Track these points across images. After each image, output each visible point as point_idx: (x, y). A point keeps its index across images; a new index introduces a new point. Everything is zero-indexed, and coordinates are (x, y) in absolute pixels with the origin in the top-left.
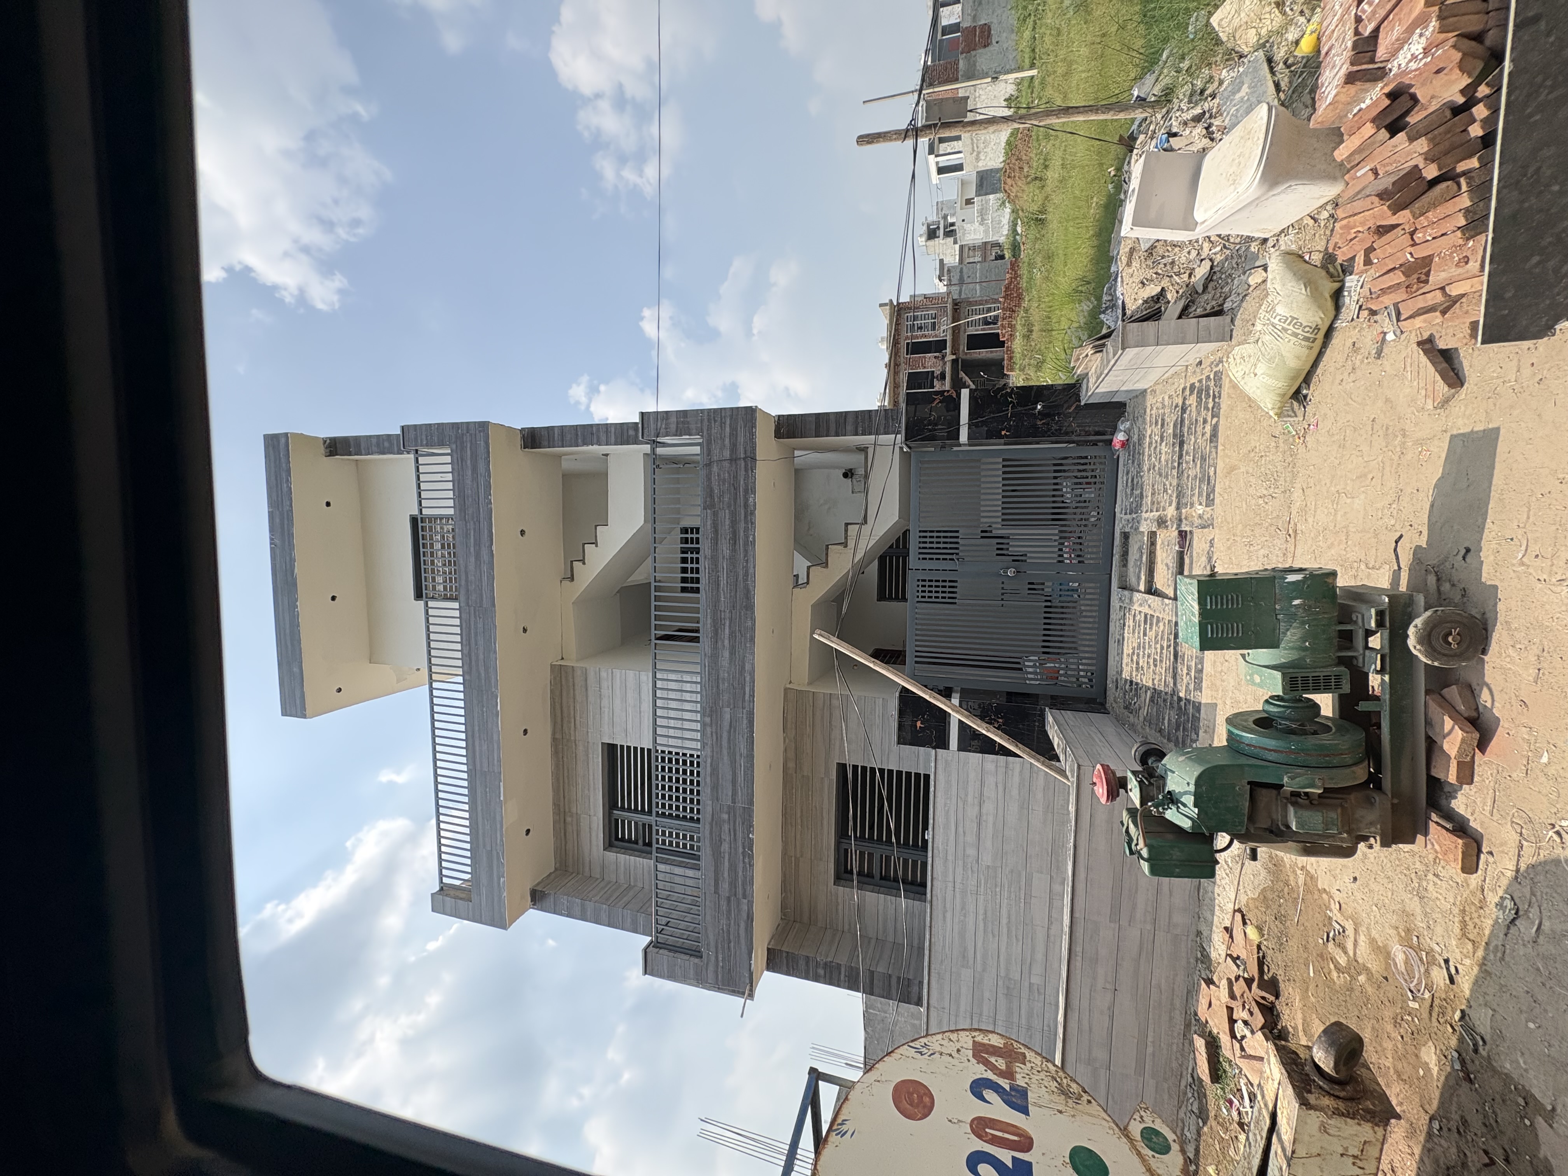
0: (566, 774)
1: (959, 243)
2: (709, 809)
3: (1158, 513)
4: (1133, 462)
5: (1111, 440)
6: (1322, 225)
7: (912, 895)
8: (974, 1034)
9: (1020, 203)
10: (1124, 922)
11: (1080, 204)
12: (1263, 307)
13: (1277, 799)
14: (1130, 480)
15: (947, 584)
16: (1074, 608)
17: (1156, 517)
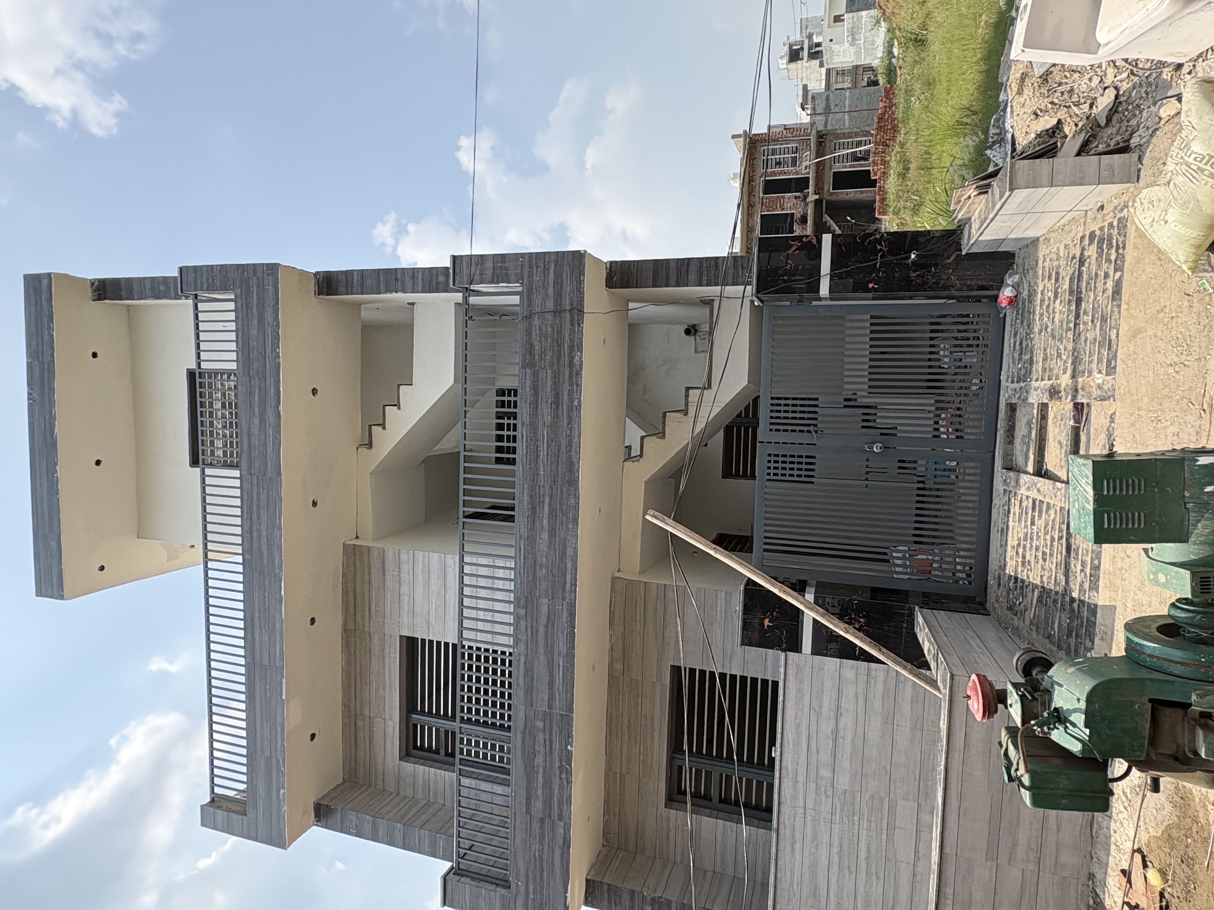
0: (358, 670)
1: (826, 66)
2: (522, 715)
3: (1050, 382)
4: (1022, 322)
5: (997, 297)
7: (756, 822)
9: (897, 21)
10: (1003, 860)
11: (966, 22)
12: (1175, 144)
13: (1183, 720)
14: (1018, 343)
15: (804, 460)
16: (952, 490)
17: (1047, 387)
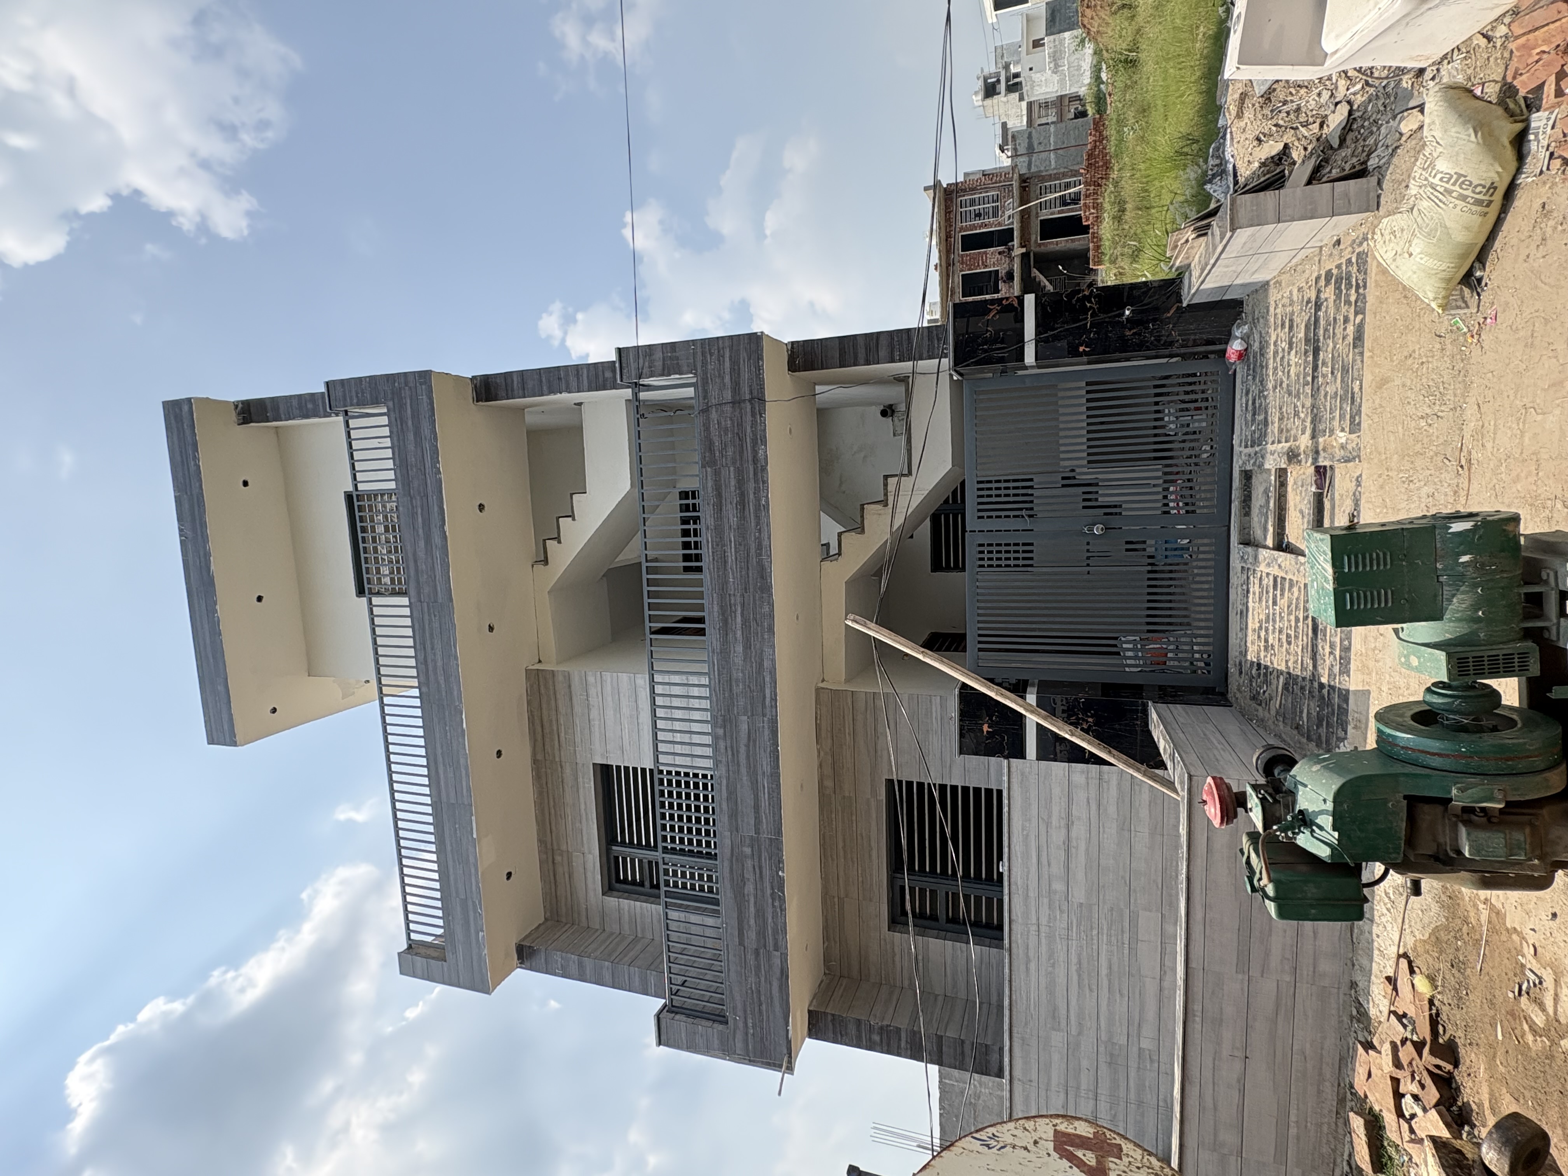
0: (552, 803)
1: (1027, 99)
2: (728, 842)
3: (1288, 445)
4: (1254, 378)
5: (1224, 352)
6: (1498, 45)
7: (987, 941)
8: (1058, 1121)
9: (1103, 40)
10: (1255, 972)
11: (1183, 36)
12: (1418, 163)
13: (1443, 817)
14: (1250, 402)
15: (1021, 548)
16: (1186, 571)
17: (1285, 450)
